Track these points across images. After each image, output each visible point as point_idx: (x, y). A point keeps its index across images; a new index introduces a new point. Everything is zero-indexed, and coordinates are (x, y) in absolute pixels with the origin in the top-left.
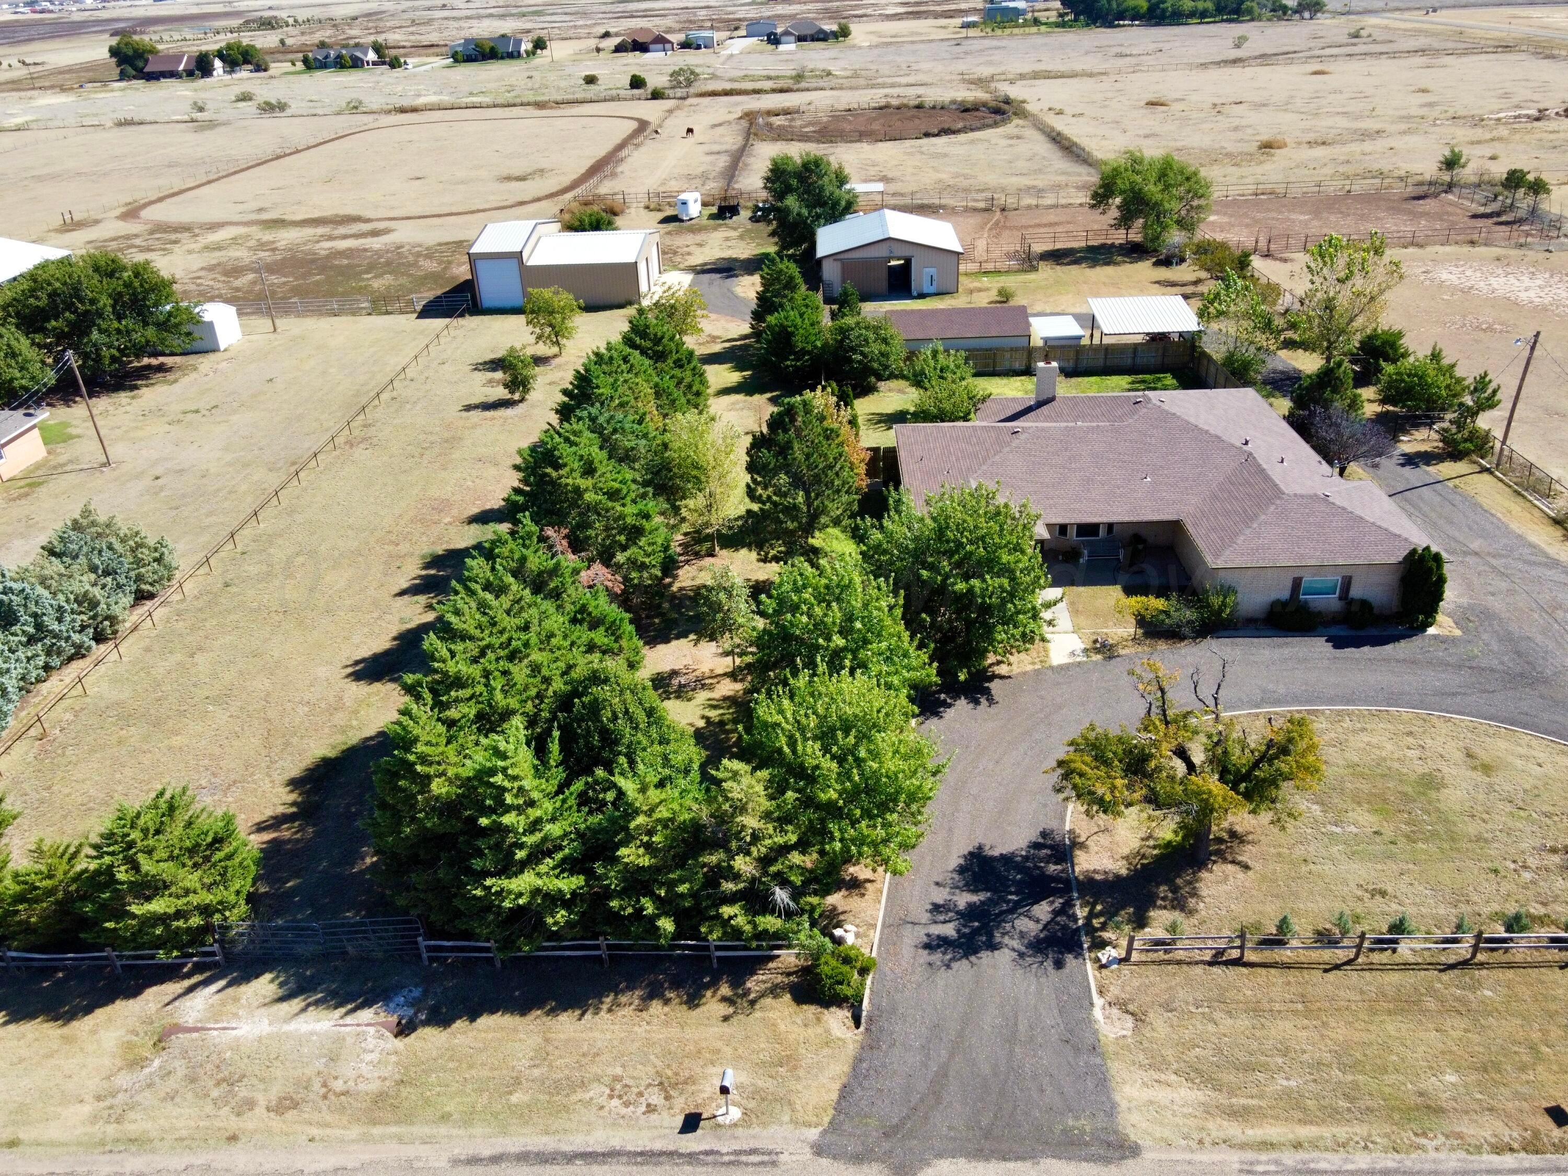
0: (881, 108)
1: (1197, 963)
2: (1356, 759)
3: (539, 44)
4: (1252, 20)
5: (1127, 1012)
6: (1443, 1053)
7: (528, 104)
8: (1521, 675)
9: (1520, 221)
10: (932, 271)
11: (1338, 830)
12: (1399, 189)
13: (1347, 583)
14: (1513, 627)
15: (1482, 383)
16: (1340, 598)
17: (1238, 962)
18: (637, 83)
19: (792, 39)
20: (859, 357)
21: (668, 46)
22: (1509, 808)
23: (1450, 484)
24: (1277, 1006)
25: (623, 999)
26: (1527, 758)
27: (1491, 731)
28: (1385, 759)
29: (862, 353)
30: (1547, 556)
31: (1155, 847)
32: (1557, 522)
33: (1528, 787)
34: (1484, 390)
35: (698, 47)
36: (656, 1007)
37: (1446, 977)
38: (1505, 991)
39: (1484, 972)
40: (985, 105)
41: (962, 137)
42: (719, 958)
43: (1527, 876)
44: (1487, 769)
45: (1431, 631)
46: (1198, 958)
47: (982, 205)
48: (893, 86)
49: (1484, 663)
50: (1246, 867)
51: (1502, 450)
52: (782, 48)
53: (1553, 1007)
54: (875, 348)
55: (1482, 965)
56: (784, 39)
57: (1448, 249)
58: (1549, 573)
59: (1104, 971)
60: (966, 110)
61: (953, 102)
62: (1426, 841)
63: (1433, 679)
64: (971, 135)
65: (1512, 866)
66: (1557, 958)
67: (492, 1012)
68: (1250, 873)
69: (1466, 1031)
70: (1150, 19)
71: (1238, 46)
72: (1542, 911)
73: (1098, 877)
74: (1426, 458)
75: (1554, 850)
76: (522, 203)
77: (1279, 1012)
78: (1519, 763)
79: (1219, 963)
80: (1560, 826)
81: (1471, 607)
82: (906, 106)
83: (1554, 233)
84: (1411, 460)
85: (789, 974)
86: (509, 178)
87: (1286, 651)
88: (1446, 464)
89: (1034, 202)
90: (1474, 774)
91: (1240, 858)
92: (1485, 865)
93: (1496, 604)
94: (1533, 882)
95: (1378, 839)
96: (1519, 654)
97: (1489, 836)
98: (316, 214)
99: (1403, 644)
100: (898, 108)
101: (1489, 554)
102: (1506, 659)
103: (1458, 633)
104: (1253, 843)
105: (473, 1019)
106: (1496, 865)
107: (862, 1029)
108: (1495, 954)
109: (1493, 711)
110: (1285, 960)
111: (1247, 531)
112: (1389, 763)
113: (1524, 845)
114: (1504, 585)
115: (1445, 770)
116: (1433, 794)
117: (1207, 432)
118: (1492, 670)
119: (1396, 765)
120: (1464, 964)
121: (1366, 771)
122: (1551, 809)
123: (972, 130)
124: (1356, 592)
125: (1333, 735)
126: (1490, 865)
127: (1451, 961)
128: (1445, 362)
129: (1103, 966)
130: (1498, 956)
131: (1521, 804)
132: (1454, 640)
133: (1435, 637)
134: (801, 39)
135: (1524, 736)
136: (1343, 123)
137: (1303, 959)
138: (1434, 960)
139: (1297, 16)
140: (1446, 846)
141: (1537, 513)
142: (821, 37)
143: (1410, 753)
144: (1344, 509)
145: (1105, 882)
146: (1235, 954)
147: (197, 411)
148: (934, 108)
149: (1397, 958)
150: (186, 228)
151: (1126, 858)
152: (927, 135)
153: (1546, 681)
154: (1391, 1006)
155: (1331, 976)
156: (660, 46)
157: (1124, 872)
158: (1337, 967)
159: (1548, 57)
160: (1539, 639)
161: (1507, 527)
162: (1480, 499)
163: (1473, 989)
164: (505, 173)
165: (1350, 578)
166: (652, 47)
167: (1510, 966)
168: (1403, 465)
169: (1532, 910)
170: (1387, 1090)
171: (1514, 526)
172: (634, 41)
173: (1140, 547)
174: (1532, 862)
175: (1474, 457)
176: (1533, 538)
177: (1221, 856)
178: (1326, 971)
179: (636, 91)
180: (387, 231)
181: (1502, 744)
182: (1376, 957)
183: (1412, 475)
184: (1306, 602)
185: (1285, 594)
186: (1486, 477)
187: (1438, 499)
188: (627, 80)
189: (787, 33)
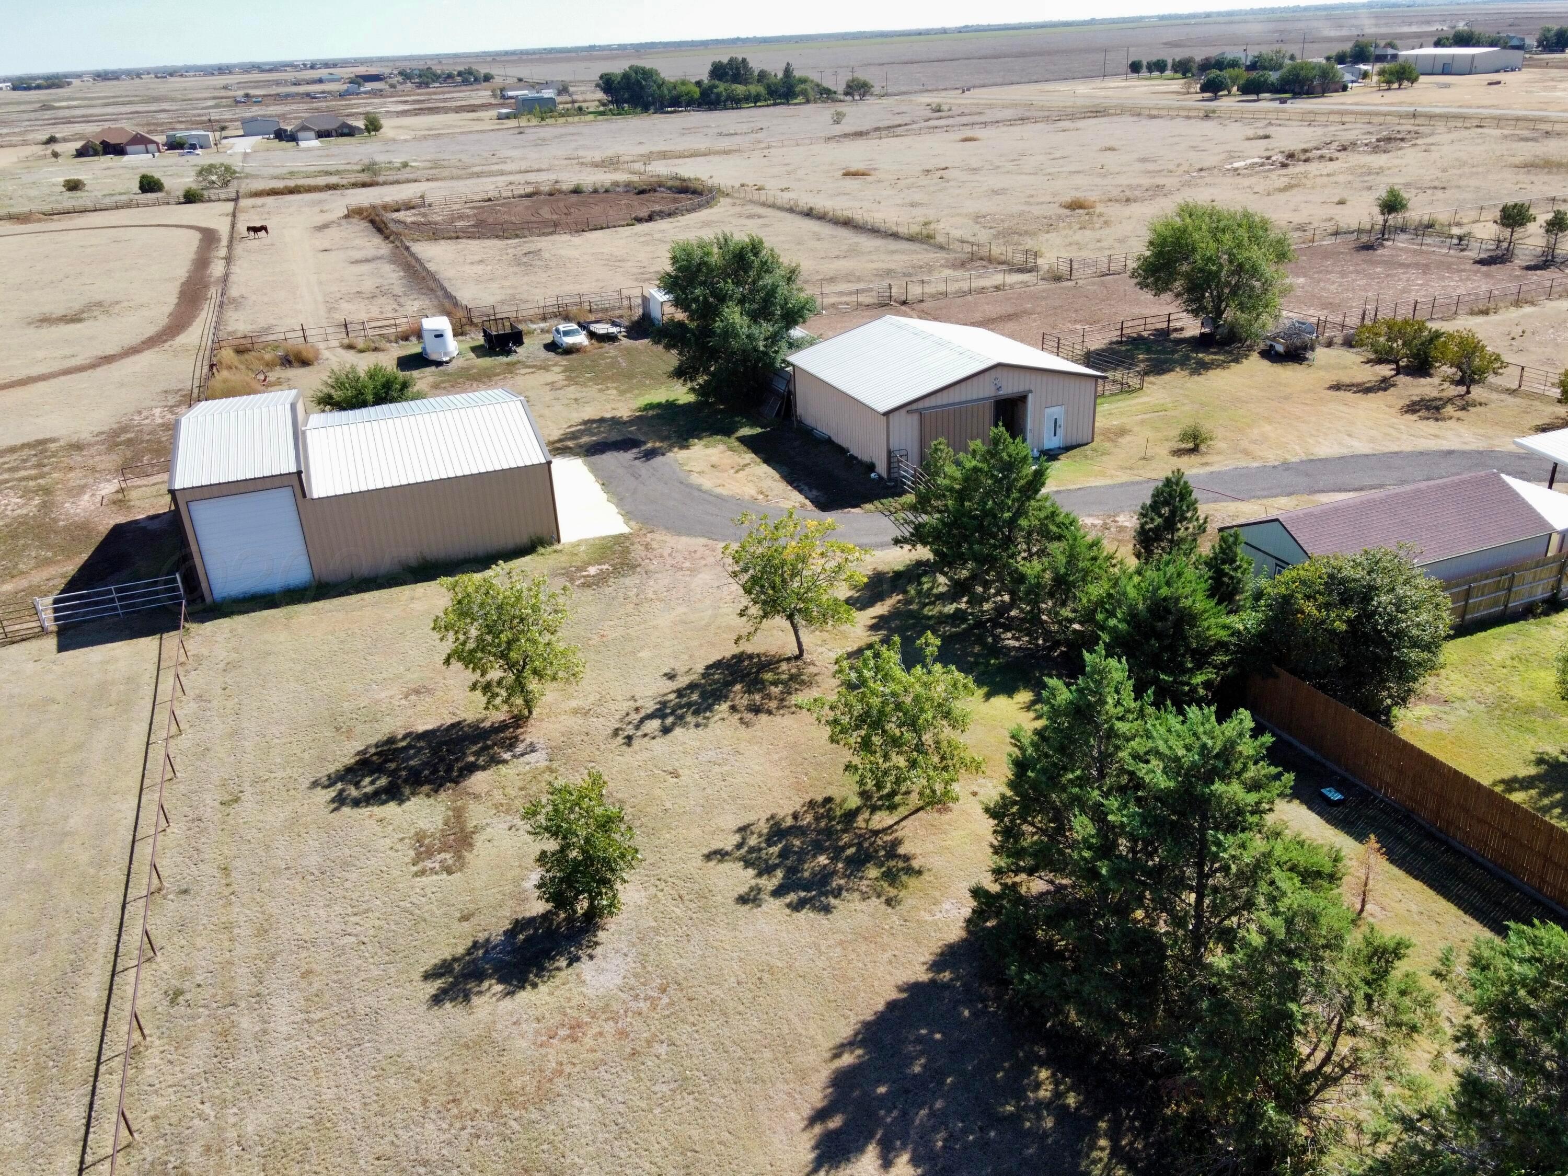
0: (529, 196)
4: (808, 102)
10: (1056, 412)
12: (1324, 241)
18: (149, 185)
19: (312, 134)
21: (152, 147)
48: (502, 173)
52: (302, 144)
56: (301, 135)
70: (700, 105)
71: (837, 122)
76: (108, 359)
82: (560, 192)
86: (46, 320)
100: (551, 194)
139: (849, 98)
142: (347, 132)
148: (596, 191)
152: (639, 220)
156: (142, 147)
164: (36, 312)
166: (129, 148)
172: (104, 143)
179: (150, 196)
188: (135, 186)
189: (304, 128)
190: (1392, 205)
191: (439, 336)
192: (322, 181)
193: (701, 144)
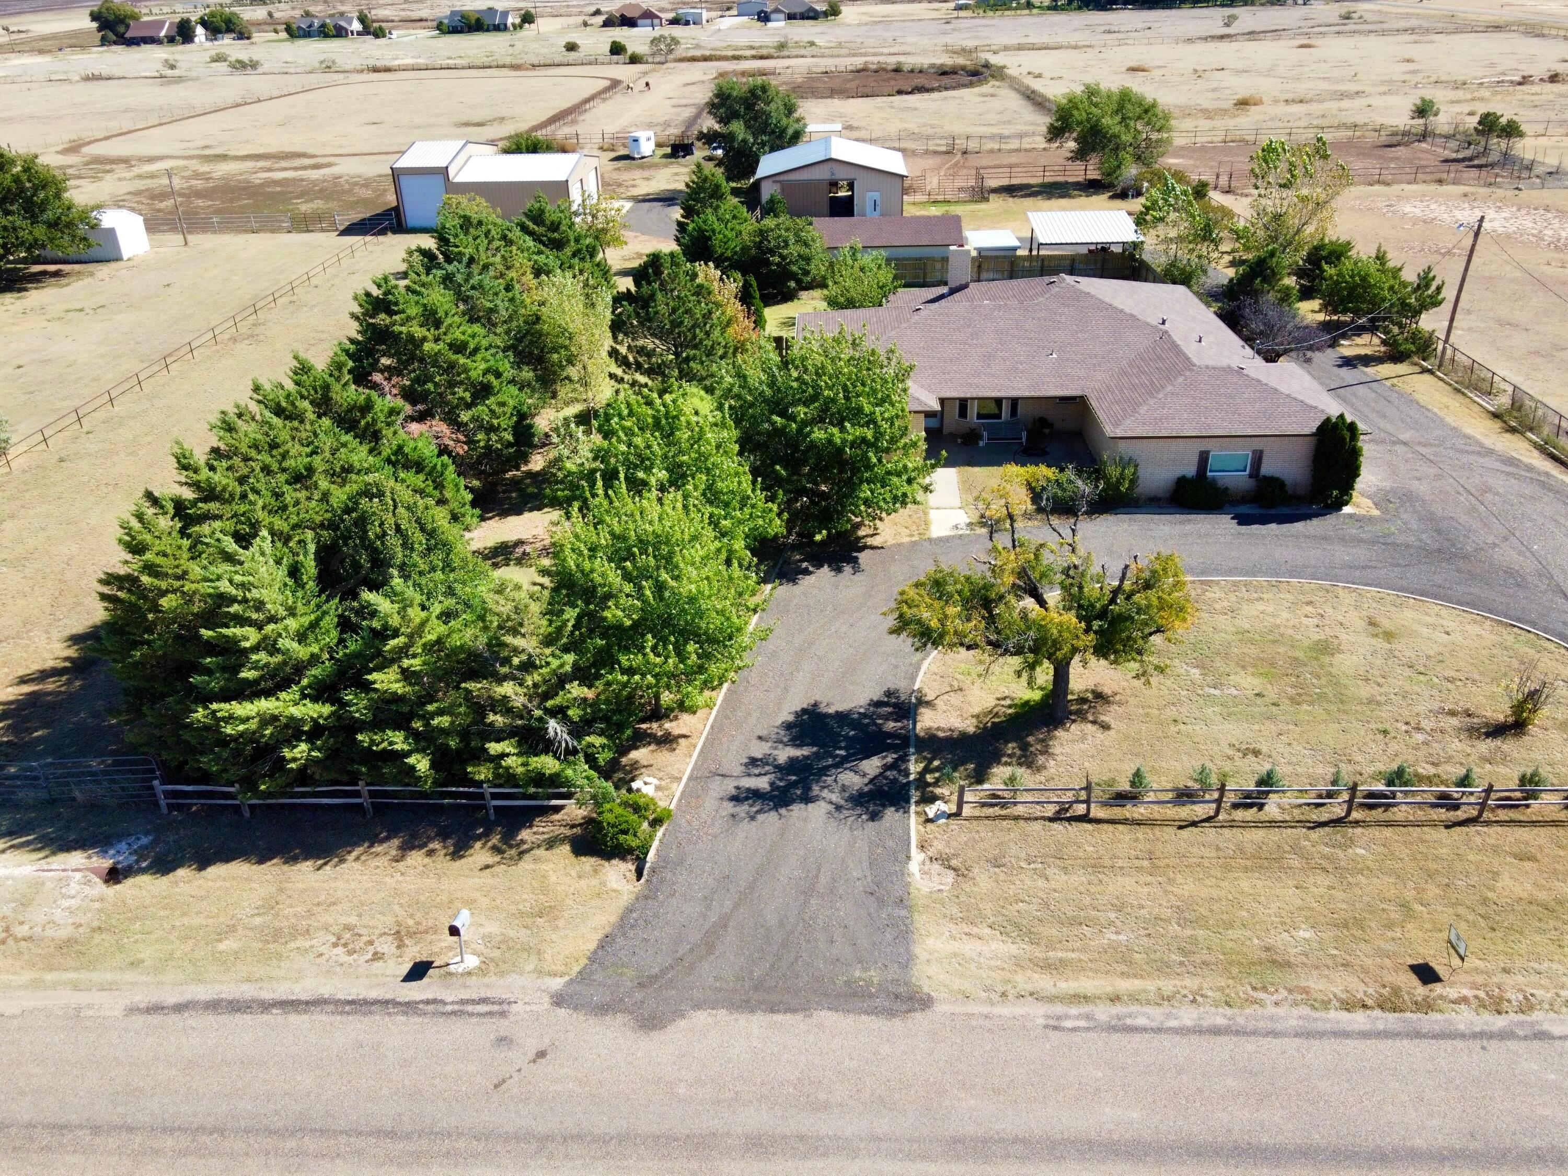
0: (858, 71)
1: (1036, 819)
2: (1247, 626)
3: (528, 18)
5: (950, 867)
6: (1300, 909)
7: (504, 66)
8: (1439, 551)
9: (1492, 165)
10: (876, 195)
11: (1217, 692)
12: (1371, 137)
13: (1258, 457)
14: (1437, 509)
15: (1425, 280)
16: (1250, 476)
17: (1085, 818)
18: (617, 49)
19: (782, 16)
20: (777, 259)
21: (656, 21)
22: (1407, 672)
23: (1388, 383)
24: (1120, 863)
25: (378, 849)
26: (1434, 627)
27: (1399, 601)
28: (1278, 626)
29: (781, 256)
30: (1481, 445)
31: (1010, 707)
32: (1496, 416)
33: (1432, 653)
34: (1427, 286)
35: (687, 23)
36: (416, 858)
37: (1315, 835)
38: (1381, 849)
39: (1359, 830)
40: (963, 68)
41: (935, 95)
42: (495, 807)
43: (1419, 737)
44: (1389, 636)
45: (1347, 510)
46: (1039, 814)
47: (944, 149)
48: (875, 55)
49: (1400, 539)
50: (1105, 727)
51: (1444, 349)
52: (770, 24)
53: (1433, 866)
54: (794, 250)
55: (1357, 823)
56: (773, 16)
57: (1414, 187)
58: (1481, 460)
59: (930, 826)
60: (944, 73)
61: (932, 66)
62: (1311, 703)
63: (1342, 554)
64: (945, 93)
65: (1404, 728)
66: (1443, 817)
67: (227, 859)
68: (1112, 732)
69: (1331, 888)
71: (1227, 25)
72: (1432, 770)
73: (941, 734)
74: (1366, 360)
75: (1452, 713)
77: (1122, 868)
78: (1425, 631)
79: (1061, 819)
80: (1462, 690)
81: (1393, 491)
82: (884, 70)
83: (1525, 174)
84: (1348, 362)
85: (573, 826)
86: (467, 124)
87: (1188, 528)
88: (1386, 366)
89: (997, 147)
90: (1374, 641)
91: (1102, 718)
92: (1374, 726)
93: (1421, 488)
94: (1426, 743)
95: (1259, 701)
96: (1439, 531)
97: (1382, 699)
98: (261, 151)
99: (1315, 522)
100: (876, 71)
101: (1420, 443)
102: (1424, 536)
103: (1376, 513)
104: (1120, 704)
105: (202, 867)
106: (1387, 726)
107: (643, 880)
108: (1374, 812)
109: (1404, 583)
110: (1136, 816)
111: (1151, 402)
112: (1282, 630)
113: (1420, 709)
114: (1432, 471)
115: (1343, 636)
116: (1326, 659)
117: (1121, 311)
118: (1408, 546)
119: (1290, 632)
120: (1337, 822)
121: (1257, 637)
122: (1453, 674)
123: (946, 89)
124: (1267, 469)
125: (1225, 604)
126: (1380, 726)
127: (1323, 819)
128: (1391, 264)
129: (929, 821)
130: (1378, 814)
131: (1422, 669)
132: (1371, 519)
133: (1351, 516)
134: (791, 17)
135: (1433, 606)
136: (1325, 86)
137: (1157, 816)
138: (1302, 818)
140: (1333, 708)
141: (1476, 408)
142: (811, 15)
143: (1306, 621)
144: (1258, 381)
145: (948, 740)
146: (1081, 809)
147: (81, 310)
148: (912, 71)
149: (1262, 816)
150: (125, 161)
151: (977, 716)
152: (900, 92)
153: (1466, 557)
154: (1249, 863)
155: (1185, 833)
156: (648, 21)
157: (971, 730)
158: (1194, 824)
159: (1537, 36)
160: (1463, 519)
161: (1442, 420)
162: (1417, 396)
163: (1344, 847)
164: (464, 119)
165: (1261, 452)
166: (640, 22)
167: (1389, 824)
168: (1340, 366)
169: (1420, 770)
170: (1229, 944)
171: (1450, 420)
172: (622, 16)
173: (1047, 431)
174: (1427, 724)
175: (1416, 359)
176: (1469, 431)
177: (1081, 716)
178: (1180, 827)
179: (615, 57)
180: (329, 165)
181: (1408, 614)
182: (1239, 815)
183: (1347, 375)
184: (1214, 478)
185: (1190, 470)
186: (1427, 377)
187: (1373, 395)
188: (607, 48)
189: (777, 11)
190: (1422, 111)
191: (636, 141)
192: (730, 53)
193: (1074, 38)
